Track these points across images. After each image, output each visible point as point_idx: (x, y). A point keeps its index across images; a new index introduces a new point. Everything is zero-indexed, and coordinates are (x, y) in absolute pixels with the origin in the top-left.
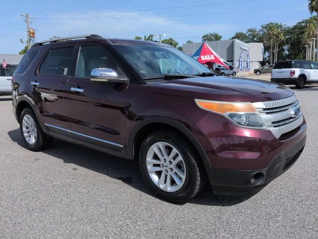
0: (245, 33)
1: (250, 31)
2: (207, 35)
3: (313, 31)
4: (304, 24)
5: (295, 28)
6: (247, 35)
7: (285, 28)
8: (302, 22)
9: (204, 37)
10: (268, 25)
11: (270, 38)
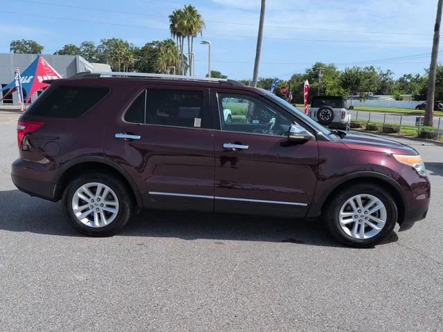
0: (79, 47)
1: (87, 45)
2: (18, 43)
3: (172, 58)
4: (154, 47)
5: (144, 49)
6: (82, 50)
7: (132, 48)
8: (153, 44)
9: (13, 44)
10: (111, 40)
11: (117, 60)
